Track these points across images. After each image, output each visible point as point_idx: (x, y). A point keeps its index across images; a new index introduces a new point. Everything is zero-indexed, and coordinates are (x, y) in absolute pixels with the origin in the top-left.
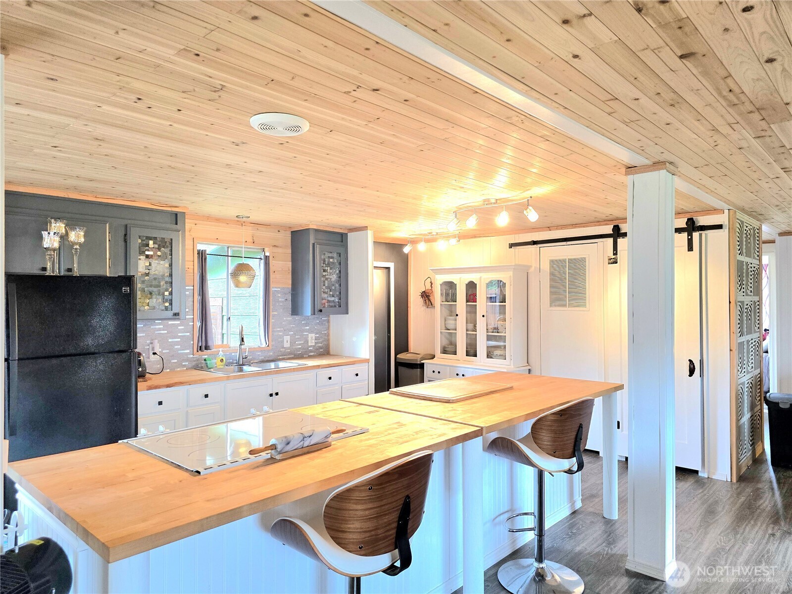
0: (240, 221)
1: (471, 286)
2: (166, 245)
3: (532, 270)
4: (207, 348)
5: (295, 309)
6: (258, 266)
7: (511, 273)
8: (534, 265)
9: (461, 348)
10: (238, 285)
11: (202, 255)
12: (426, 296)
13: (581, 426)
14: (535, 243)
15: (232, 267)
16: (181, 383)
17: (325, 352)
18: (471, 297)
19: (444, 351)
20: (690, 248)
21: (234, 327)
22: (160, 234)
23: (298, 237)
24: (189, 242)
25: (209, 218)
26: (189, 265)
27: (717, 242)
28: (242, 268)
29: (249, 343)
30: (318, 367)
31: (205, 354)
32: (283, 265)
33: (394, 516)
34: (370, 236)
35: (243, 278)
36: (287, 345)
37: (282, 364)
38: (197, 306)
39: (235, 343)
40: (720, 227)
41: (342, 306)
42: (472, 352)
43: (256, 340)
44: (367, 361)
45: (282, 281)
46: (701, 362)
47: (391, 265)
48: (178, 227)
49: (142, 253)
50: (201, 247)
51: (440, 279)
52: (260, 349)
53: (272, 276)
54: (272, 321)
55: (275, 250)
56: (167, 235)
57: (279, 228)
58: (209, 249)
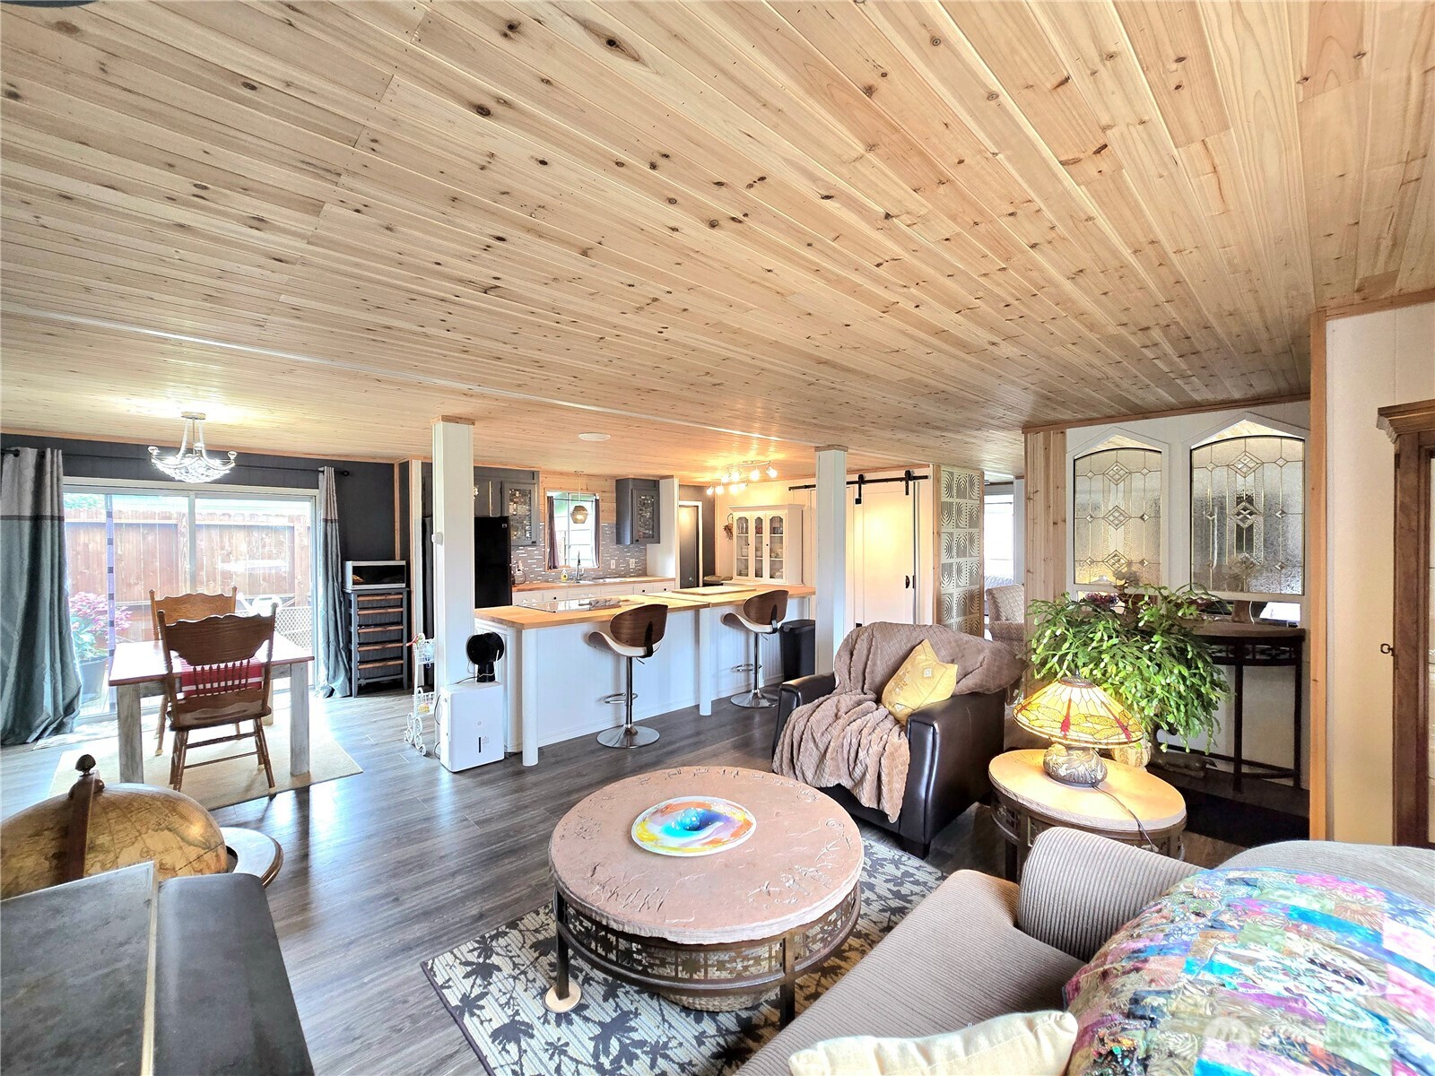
0: (577, 474)
1: (759, 521)
2: (527, 495)
3: (805, 508)
4: (555, 567)
5: (619, 540)
6: (590, 507)
7: (786, 511)
8: (807, 504)
9: (752, 571)
10: (576, 521)
11: (550, 499)
12: (728, 529)
13: (775, 607)
14: (806, 487)
15: (572, 509)
16: (538, 589)
17: (643, 572)
18: (759, 530)
19: (740, 575)
20: (907, 493)
21: (573, 554)
22: (522, 487)
23: (621, 484)
24: (541, 491)
25: (554, 473)
26: (541, 507)
27: (925, 487)
28: (579, 509)
29: (584, 565)
30: (635, 582)
31: (553, 572)
32: (609, 506)
33: (644, 630)
34: (676, 482)
35: (579, 517)
36: (613, 567)
37: (608, 580)
38: (547, 537)
39: (574, 564)
40: (926, 477)
41: (655, 537)
42: (758, 574)
43: (589, 562)
44: (674, 580)
45: (609, 519)
46: (914, 577)
47: (700, 504)
48: (535, 481)
49: (512, 501)
50: (549, 494)
51: (737, 515)
52: (593, 570)
53: (601, 514)
54: (601, 548)
55: (604, 494)
56: (527, 487)
57: (606, 477)
58: (554, 494)
